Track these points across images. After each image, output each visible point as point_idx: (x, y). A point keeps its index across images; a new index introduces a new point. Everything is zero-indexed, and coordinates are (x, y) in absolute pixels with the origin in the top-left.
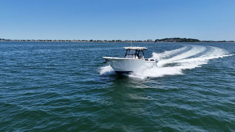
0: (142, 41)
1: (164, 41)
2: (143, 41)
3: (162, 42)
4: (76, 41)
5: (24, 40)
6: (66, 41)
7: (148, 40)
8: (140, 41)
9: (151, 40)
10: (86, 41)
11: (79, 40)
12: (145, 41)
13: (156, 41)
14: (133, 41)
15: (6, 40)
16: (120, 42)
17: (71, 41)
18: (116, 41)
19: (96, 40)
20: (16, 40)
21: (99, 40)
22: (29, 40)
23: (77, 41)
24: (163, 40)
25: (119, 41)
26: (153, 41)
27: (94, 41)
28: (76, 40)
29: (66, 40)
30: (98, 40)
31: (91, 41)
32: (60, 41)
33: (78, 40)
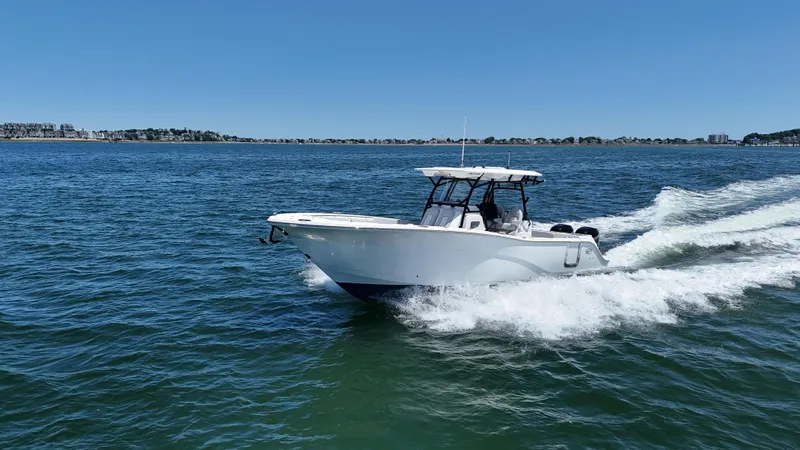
0: (685, 141)
1: (782, 141)
2: (689, 140)
3: (775, 144)
4: (439, 142)
5: (289, 139)
6: (409, 142)
7: (712, 138)
8: (675, 141)
9: (726, 136)
10: (472, 140)
11: (448, 140)
12: (700, 140)
13: (747, 140)
14: (649, 140)
15: (242, 140)
16: (594, 144)
17: (423, 142)
18: (581, 140)
19: (508, 139)
20: (266, 140)
21: (518, 140)
22: (302, 141)
23: (444, 142)
24: (780, 136)
25: (589, 140)
26: (735, 142)
27: (498, 142)
28: (439, 137)
29: (407, 139)
30: (512, 139)
31: (489, 140)
32: (389, 141)
33: (445, 138)
